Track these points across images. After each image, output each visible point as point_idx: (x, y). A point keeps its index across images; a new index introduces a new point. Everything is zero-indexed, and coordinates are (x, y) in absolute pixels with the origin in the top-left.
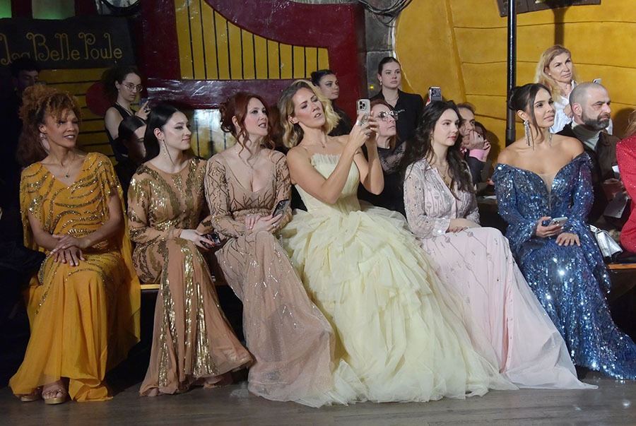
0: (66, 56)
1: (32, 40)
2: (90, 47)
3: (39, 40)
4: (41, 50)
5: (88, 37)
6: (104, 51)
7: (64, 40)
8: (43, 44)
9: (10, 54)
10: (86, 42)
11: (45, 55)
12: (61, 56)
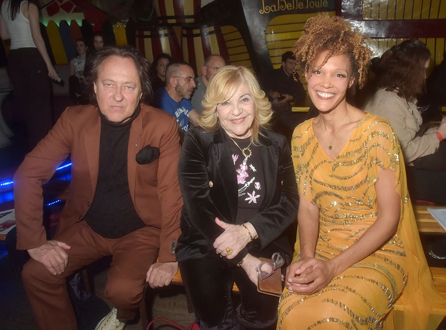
0: (295, 7)
2: (309, 1)
4: (282, 3)
6: (317, 2)
11: (284, 7)
12: (292, 7)
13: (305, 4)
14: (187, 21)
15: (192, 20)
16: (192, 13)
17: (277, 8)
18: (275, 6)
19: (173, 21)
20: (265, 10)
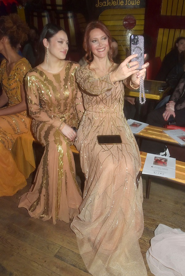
0: (118, 3)
6: (133, 1)
9: (99, 3)
11: (111, 4)
12: (116, 4)
13: (125, 3)
14: (58, 8)
15: (61, 8)
16: (61, 3)
17: (107, 4)
18: (105, 3)
19: (50, 8)
20: (99, 5)
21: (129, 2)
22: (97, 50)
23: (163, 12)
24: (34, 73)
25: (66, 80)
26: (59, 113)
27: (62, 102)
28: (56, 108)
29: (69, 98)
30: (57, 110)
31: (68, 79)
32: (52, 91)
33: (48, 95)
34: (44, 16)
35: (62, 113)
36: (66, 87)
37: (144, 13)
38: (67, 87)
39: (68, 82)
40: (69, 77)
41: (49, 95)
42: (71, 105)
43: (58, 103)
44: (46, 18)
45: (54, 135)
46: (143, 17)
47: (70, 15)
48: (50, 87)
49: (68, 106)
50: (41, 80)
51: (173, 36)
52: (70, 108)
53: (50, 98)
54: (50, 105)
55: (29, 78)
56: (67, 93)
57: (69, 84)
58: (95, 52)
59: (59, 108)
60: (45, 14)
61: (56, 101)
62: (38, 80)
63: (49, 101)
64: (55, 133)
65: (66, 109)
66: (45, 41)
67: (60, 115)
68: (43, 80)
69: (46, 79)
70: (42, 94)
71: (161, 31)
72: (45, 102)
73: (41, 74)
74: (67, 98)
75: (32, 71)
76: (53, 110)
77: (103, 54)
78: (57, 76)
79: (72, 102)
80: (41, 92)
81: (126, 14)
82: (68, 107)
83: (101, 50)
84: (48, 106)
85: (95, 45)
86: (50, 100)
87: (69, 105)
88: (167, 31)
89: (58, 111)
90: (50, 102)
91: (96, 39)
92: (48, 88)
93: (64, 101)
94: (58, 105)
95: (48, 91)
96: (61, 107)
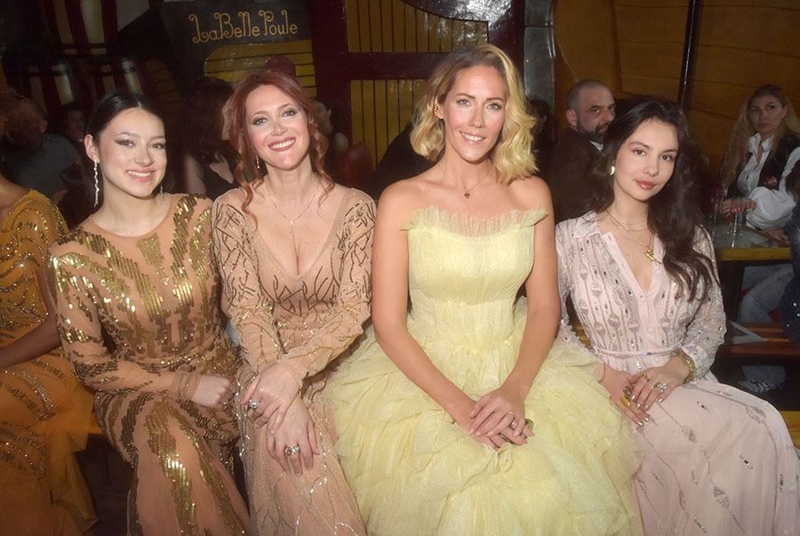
0: (247, 33)
1: (218, 20)
2: (269, 24)
3: (225, 18)
4: (227, 28)
5: (267, 14)
6: (281, 27)
7: (246, 18)
8: (228, 22)
9: (201, 32)
10: (265, 19)
11: (230, 34)
12: (243, 33)
13: (262, 30)
14: (95, 51)
15: (103, 51)
16: (102, 40)
17: (219, 35)
18: (215, 32)
19: (72, 52)
20: (202, 38)
21: (273, 29)
22: (270, 146)
23: (353, 47)
24: (73, 246)
25: (178, 251)
26: (166, 353)
27: (174, 320)
28: (156, 342)
29: (193, 306)
30: (158, 348)
31: (184, 246)
32: (135, 293)
33: (122, 308)
34: (59, 74)
35: (177, 353)
36: (181, 272)
37: (310, 49)
38: (184, 271)
39: (186, 255)
40: (188, 240)
41: (128, 307)
42: (206, 323)
43: (158, 327)
44: (65, 78)
45: (147, 424)
46: (309, 58)
47: (127, 65)
48: (130, 283)
49: (195, 329)
50: (96, 263)
51: (385, 95)
52: (202, 334)
53: (132, 316)
54: (134, 336)
55: (56, 262)
56: (184, 290)
57: (190, 260)
58: (266, 153)
59: (166, 341)
60: (61, 67)
61: (152, 321)
62: (89, 266)
63: (129, 324)
64: (150, 417)
65: (190, 339)
66: (89, 142)
67: (170, 358)
68: (105, 264)
69: (116, 260)
70: (106, 309)
71: (355, 85)
72: (117, 330)
73: (98, 244)
74: (188, 305)
75: (66, 241)
76: (146, 348)
77: (287, 157)
78: (149, 243)
79: (205, 315)
80: (103, 301)
81: (270, 55)
82: (194, 332)
83: (281, 146)
84: (130, 339)
85: (261, 134)
86: (132, 323)
87: (196, 325)
88: (368, 83)
89: (163, 351)
90: (133, 328)
91: (265, 116)
92: (123, 288)
93: (179, 317)
94: (160, 331)
95: (123, 295)
96: (170, 338)
